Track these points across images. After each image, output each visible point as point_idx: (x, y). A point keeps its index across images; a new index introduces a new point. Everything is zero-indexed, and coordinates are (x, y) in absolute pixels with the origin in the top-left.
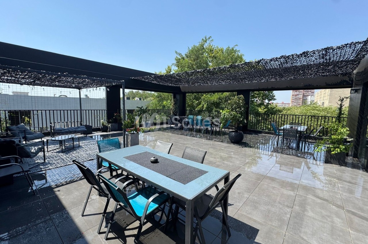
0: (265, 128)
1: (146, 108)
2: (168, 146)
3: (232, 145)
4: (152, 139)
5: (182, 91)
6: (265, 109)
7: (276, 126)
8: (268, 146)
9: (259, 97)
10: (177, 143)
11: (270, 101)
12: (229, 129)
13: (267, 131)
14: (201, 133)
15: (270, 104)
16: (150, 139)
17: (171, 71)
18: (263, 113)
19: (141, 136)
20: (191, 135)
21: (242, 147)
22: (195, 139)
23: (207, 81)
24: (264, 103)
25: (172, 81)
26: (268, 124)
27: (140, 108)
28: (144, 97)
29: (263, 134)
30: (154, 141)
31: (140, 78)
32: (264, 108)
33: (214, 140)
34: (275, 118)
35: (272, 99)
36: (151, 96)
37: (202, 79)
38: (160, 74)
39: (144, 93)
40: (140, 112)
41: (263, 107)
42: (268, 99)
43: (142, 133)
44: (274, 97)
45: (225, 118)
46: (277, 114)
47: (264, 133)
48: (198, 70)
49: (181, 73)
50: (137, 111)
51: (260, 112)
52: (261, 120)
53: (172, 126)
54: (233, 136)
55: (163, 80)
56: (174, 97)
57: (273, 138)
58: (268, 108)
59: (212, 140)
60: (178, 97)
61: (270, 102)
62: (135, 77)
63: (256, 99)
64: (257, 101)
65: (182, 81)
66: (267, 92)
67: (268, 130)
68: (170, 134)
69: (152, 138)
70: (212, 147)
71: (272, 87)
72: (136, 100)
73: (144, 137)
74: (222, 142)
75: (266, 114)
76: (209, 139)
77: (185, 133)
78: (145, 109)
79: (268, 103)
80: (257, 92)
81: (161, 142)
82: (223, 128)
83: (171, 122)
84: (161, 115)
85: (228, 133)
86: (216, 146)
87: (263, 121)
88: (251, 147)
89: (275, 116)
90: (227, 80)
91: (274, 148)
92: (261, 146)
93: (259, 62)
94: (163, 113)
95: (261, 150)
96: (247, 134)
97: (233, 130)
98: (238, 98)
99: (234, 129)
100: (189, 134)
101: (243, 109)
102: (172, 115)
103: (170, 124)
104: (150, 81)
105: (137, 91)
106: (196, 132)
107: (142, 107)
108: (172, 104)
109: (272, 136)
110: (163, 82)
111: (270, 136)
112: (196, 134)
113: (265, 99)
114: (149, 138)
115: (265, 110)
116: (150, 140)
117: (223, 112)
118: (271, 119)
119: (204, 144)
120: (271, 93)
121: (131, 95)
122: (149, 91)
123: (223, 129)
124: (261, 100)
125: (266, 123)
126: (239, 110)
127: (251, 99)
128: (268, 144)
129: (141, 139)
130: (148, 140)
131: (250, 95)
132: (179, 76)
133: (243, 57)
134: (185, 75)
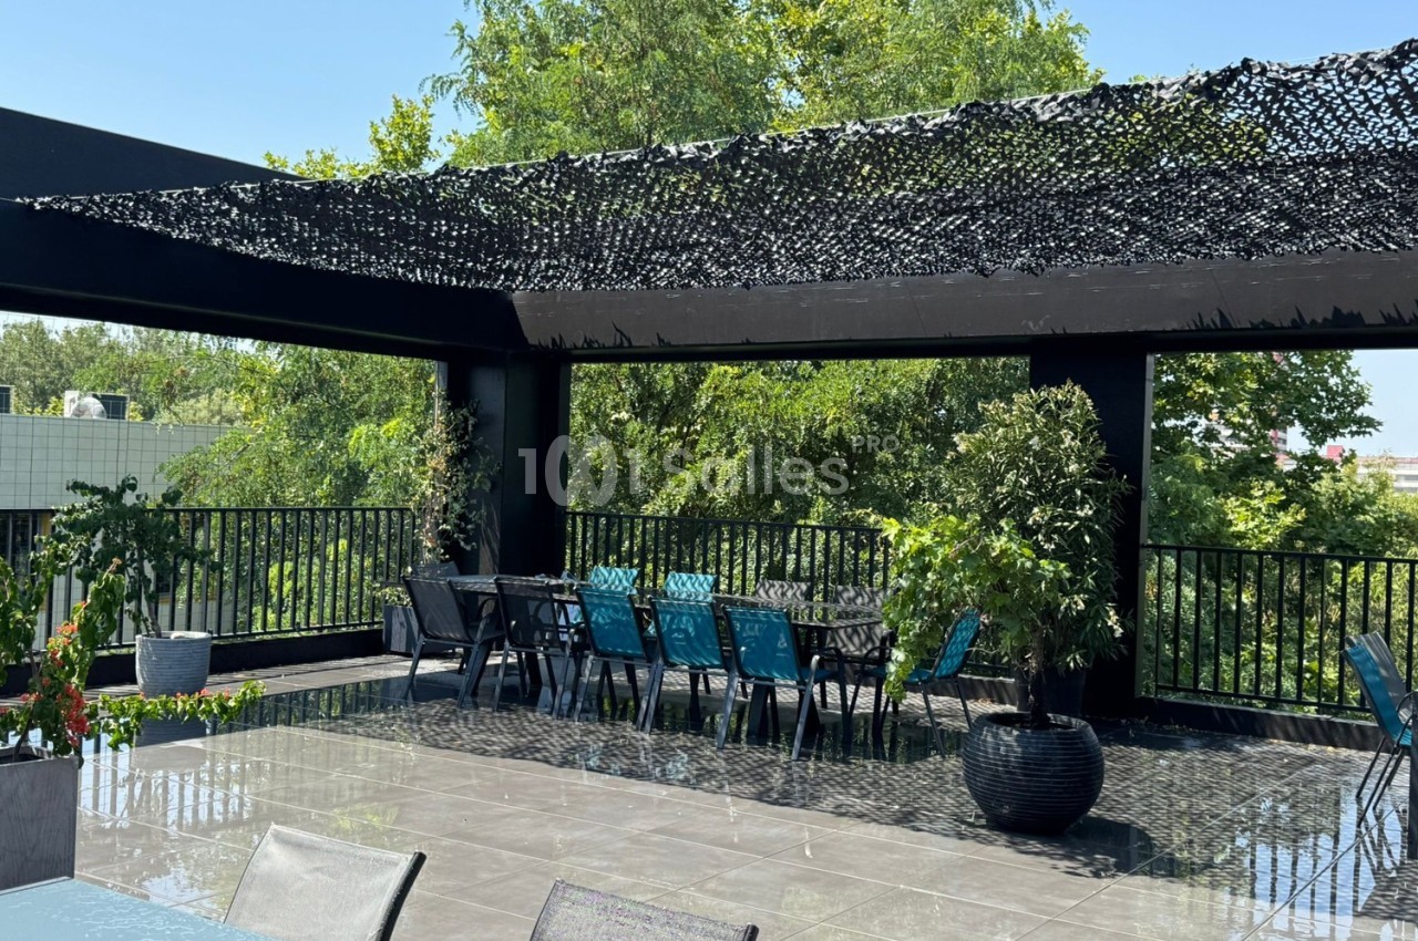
0: (1288, 684)
1: (166, 497)
2: (379, 880)
3: (1000, 854)
4: (218, 807)
5: (532, 340)
6: (1283, 506)
7: (1390, 667)
8: (1326, 860)
9: (1228, 401)
10: (471, 838)
11: (1330, 441)
12: (967, 692)
13: (1311, 712)
14: (713, 733)
15: (1330, 466)
16: (195, 812)
17: (421, 152)
18: (1268, 549)
19: (106, 778)
20: (608, 752)
21: (1096, 875)
22: (644, 801)
23: (757, 234)
24: (1272, 459)
25: (430, 244)
26: (1320, 647)
27: (104, 492)
28: (152, 386)
29: (1281, 745)
30: (239, 822)
31: (113, 206)
32: (1275, 500)
33: (828, 804)
34: (1377, 588)
35: (1346, 420)
36: (223, 383)
37: (710, 216)
38: (320, 177)
39: (157, 347)
40: (105, 539)
41: (1264, 493)
42: (1306, 422)
43: (115, 747)
44: (1361, 400)
45: (929, 597)
46: (1390, 562)
47: (1288, 738)
48: (673, 150)
49: (516, 171)
50: (71, 526)
51: (1240, 536)
52: (1258, 606)
53: (429, 667)
54: (1006, 764)
55: (348, 235)
56: (458, 394)
57: (1372, 783)
58: (1309, 504)
59: (809, 800)
60: (491, 390)
61: (1323, 452)
62: (62, 191)
63: (1203, 422)
64: (1210, 435)
65: (529, 243)
66: (1296, 360)
67: (1321, 708)
68: (409, 752)
69: (219, 794)
70: (808, 879)
71: (1337, 311)
72: (68, 410)
73: (139, 785)
74: (905, 819)
75: (1301, 558)
76: (784, 799)
77: (556, 743)
78: (160, 510)
79: (1310, 460)
80: (1210, 362)
81: (298, 846)
82: (913, 688)
83: (422, 629)
84: (324, 559)
85: (958, 734)
86: (848, 867)
87: (1270, 622)
88: (1171, 869)
89: (1378, 579)
90: (944, 214)
91: (1377, 871)
92: (1263, 854)
93: (1214, 88)
94: (343, 543)
95: (1262, 903)
96: (1128, 742)
97: (1002, 702)
98: (1039, 407)
99: (1012, 691)
100: (595, 746)
101: (1087, 511)
102: (431, 566)
103: (407, 655)
104: (216, 241)
105: (82, 331)
106: (658, 724)
107: (122, 490)
108: (437, 461)
109: (1361, 758)
110: (349, 252)
111: (1347, 761)
112: (658, 749)
113: (1284, 425)
114: (189, 801)
115: (1286, 519)
116: (203, 815)
117: (908, 541)
118: (1342, 598)
119: (732, 846)
120: (1336, 371)
121: (20, 369)
122: (203, 331)
123: (914, 700)
124: (1243, 427)
125: (1301, 642)
126: (1053, 519)
127: (1160, 416)
128: (1325, 841)
129: (104, 808)
130: (172, 816)
131: (1150, 387)
132: (500, 199)
133: (1080, 49)
134: (558, 183)
